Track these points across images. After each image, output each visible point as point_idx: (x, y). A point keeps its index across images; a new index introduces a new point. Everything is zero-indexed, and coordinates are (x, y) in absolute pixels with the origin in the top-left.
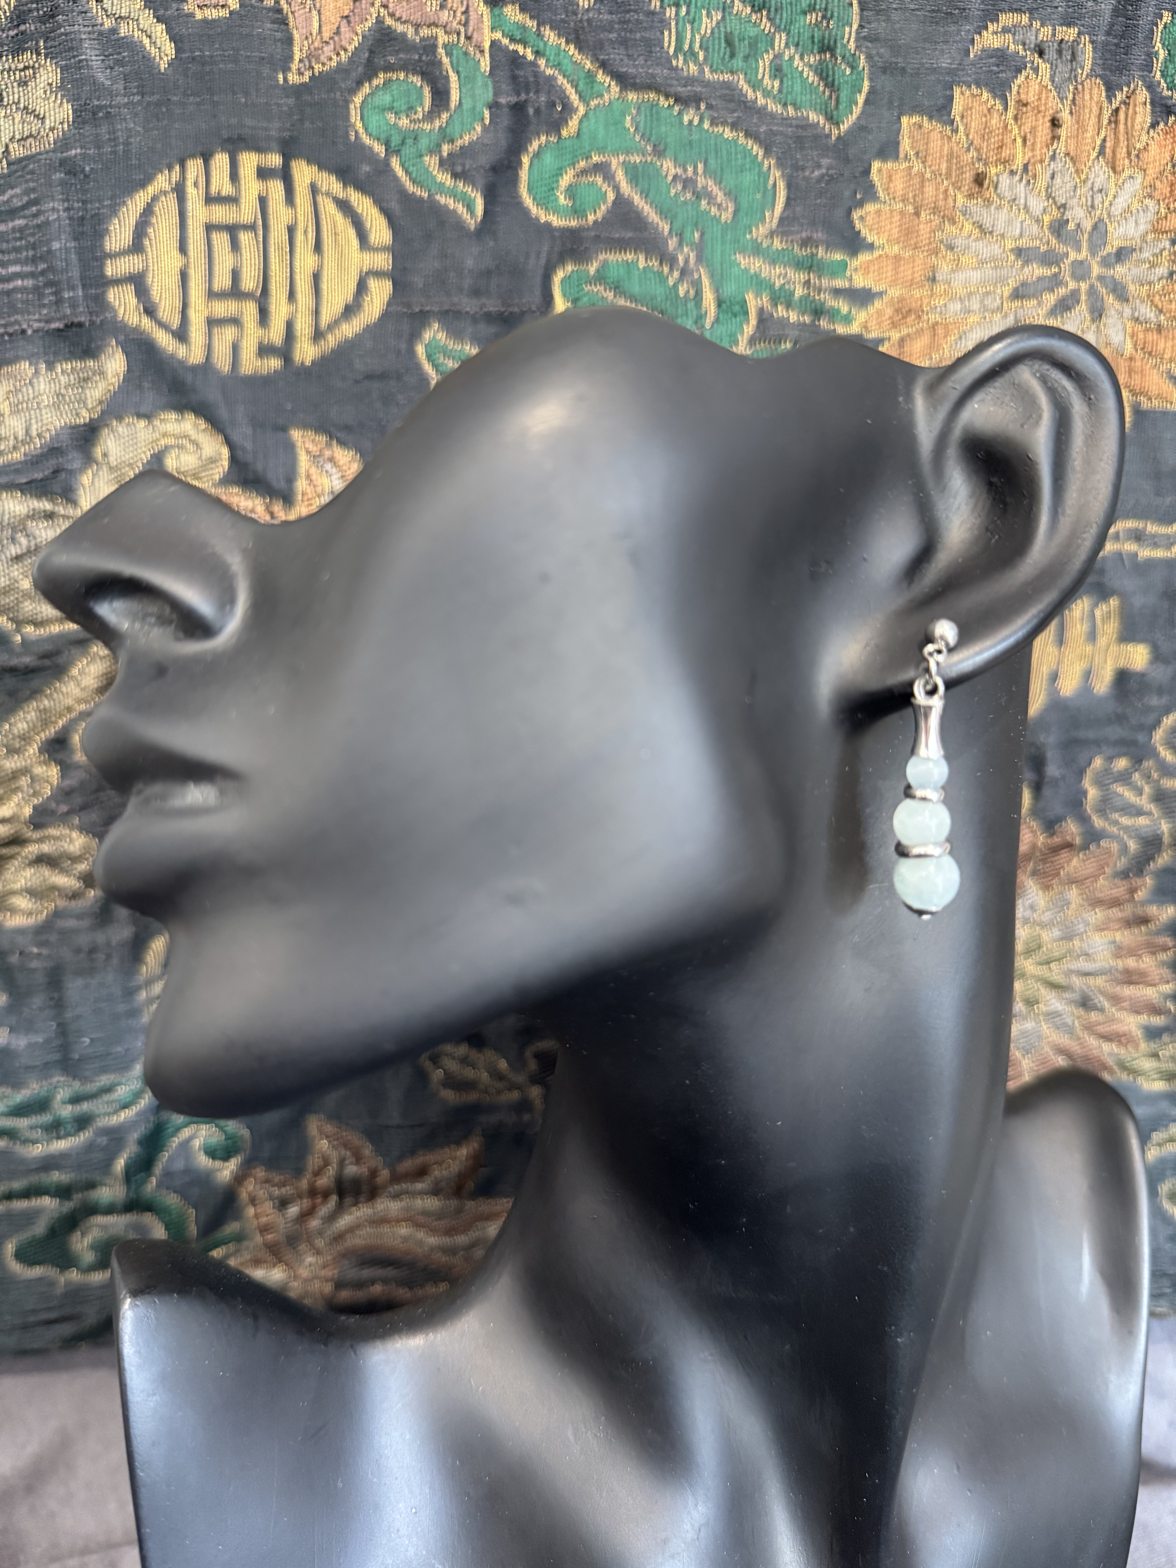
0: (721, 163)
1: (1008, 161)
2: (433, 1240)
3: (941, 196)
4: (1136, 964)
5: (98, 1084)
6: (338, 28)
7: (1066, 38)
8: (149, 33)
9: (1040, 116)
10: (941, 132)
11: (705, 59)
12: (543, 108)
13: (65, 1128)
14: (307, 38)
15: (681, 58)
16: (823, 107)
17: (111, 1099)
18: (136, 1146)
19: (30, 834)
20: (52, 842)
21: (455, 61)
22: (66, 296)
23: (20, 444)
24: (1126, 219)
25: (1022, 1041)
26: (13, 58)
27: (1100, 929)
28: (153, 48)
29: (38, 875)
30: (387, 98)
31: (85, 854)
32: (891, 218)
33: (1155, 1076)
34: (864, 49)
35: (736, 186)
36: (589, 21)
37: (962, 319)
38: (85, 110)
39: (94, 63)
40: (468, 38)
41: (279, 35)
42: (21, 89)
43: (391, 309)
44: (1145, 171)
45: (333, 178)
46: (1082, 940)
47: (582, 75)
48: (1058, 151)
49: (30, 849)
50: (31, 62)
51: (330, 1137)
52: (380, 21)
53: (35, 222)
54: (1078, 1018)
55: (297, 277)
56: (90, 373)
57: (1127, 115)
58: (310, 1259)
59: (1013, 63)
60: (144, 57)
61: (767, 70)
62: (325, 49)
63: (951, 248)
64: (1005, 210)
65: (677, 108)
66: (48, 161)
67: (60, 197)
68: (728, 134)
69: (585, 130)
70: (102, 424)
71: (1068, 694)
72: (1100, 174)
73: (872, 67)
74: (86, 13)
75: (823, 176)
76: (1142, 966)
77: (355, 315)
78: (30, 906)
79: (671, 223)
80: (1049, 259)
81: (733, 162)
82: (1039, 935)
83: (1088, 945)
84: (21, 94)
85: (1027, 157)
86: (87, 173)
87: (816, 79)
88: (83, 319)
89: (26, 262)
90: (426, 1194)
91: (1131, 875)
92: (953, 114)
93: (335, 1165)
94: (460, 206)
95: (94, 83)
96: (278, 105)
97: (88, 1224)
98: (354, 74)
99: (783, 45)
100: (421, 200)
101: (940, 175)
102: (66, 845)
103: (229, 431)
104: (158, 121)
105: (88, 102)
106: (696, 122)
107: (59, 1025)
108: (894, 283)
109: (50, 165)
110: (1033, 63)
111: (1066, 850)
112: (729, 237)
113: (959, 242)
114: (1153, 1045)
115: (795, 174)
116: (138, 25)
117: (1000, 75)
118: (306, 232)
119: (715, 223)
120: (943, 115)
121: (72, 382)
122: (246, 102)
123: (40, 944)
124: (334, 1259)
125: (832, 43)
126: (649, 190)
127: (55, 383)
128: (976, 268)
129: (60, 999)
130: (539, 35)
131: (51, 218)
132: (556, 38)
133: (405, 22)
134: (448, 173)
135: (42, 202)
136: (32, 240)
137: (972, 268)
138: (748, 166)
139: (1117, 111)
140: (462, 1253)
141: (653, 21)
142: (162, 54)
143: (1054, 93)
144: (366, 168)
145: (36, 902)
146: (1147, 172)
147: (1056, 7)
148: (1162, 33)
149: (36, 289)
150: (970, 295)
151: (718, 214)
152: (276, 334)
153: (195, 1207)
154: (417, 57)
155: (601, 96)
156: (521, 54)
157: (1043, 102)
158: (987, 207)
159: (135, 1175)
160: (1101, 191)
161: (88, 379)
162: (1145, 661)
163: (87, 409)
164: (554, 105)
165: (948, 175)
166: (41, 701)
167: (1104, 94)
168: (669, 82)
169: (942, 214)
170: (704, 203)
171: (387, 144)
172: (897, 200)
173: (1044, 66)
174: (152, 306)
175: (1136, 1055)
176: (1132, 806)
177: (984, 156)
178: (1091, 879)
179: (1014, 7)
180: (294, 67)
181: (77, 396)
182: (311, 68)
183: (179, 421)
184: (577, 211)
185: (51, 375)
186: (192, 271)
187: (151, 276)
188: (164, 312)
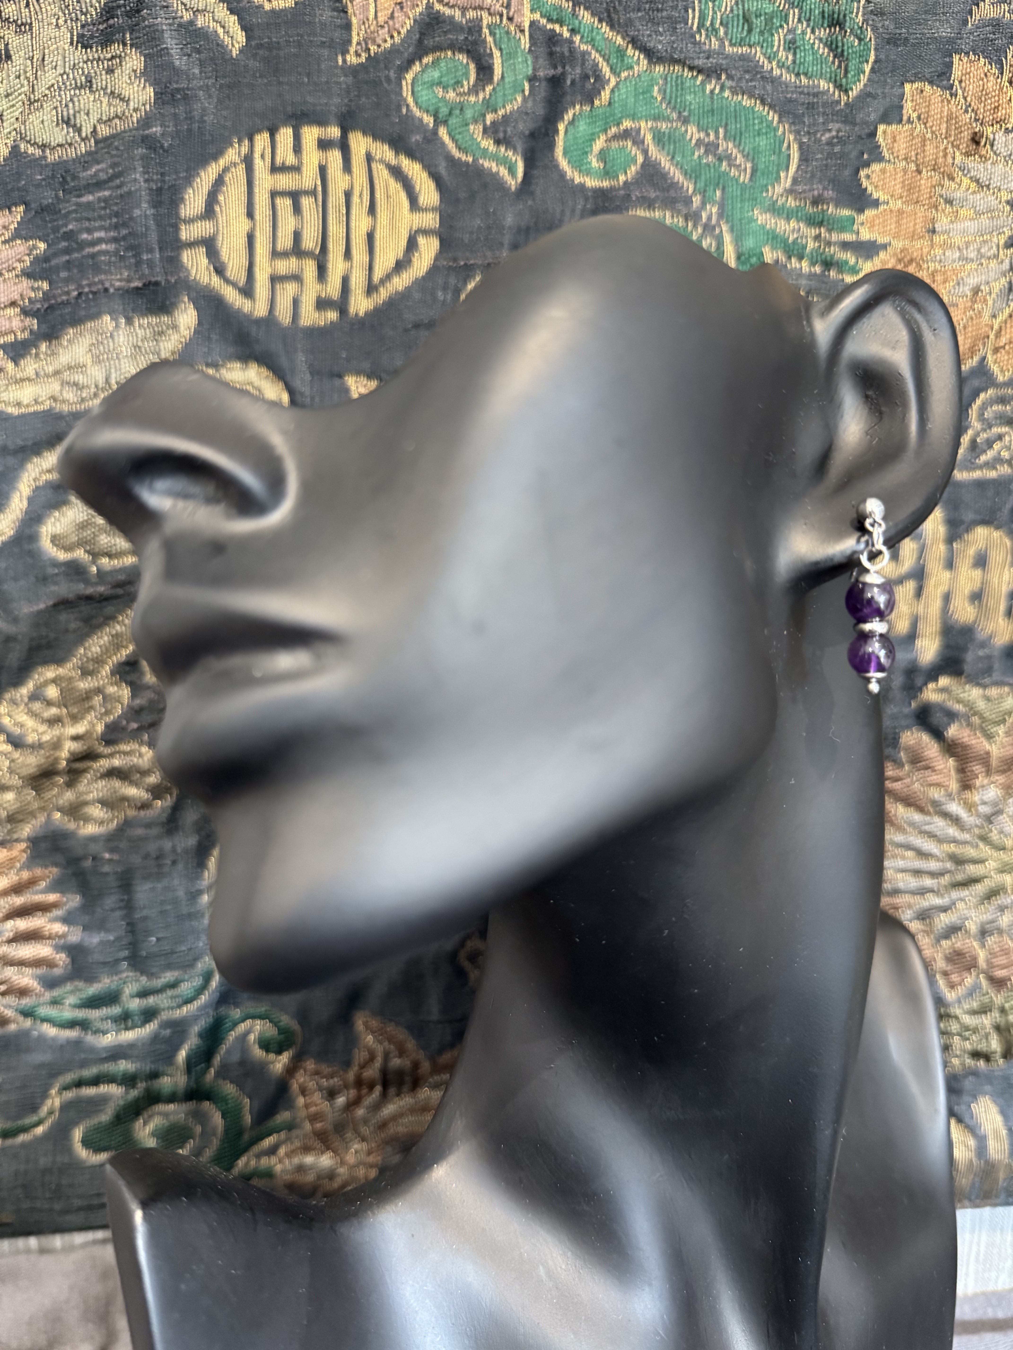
0: (740, 128)
1: (1003, 121)
3: (941, 154)
5: (163, 980)
6: (393, 13)
8: (223, 24)
10: (941, 96)
11: (725, 34)
12: (578, 80)
13: (133, 1020)
14: (364, 23)
15: (703, 33)
16: (833, 75)
17: (174, 995)
18: (197, 1039)
19: (102, 749)
20: (123, 757)
21: (498, 40)
22: (145, 258)
23: (100, 391)
26: (103, 48)
28: (226, 37)
29: (109, 787)
30: (435, 75)
31: (153, 768)
32: (895, 175)
34: (871, 22)
35: (754, 149)
36: (620, 0)
37: (960, 266)
38: (166, 93)
39: (174, 51)
40: (510, 19)
41: (338, 22)
42: (108, 76)
43: (438, 264)
47: (613, 50)
49: (102, 763)
50: (118, 52)
51: (375, 1031)
52: (429, 6)
53: (119, 192)
56: (164, 327)
58: (356, 1146)
60: (218, 45)
61: (782, 42)
62: (380, 32)
63: (949, 202)
64: (1001, 166)
65: (700, 78)
66: (131, 138)
67: (141, 169)
68: (746, 101)
69: (616, 97)
73: (876, 38)
74: (167, 7)
75: (833, 137)
78: (102, 815)
79: (695, 183)
81: (751, 127)
84: (109, 80)
86: (166, 148)
87: (826, 50)
88: (159, 279)
89: (109, 228)
92: (952, 79)
93: (381, 1058)
94: (503, 169)
95: (173, 68)
96: (338, 83)
97: (150, 1113)
98: (406, 55)
99: (796, 20)
100: (467, 164)
101: (940, 135)
102: (135, 760)
103: (289, 378)
104: (229, 100)
105: (168, 85)
106: (717, 91)
107: (128, 924)
108: (896, 236)
109: (133, 141)
112: (747, 195)
113: (958, 196)
115: (807, 137)
116: (213, 17)
117: (997, 42)
119: (734, 182)
120: (942, 80)
121: (148, 336)
122: (309, 81)
123: (111, 851)
124: (378, 1146)
125: (841, 16)
126: (674, 153)
127: (132, 336)
128: (973, 219)
129: (130, 901)
130: (574, 14)
131: (132, 189)
132: (590, 17)
133: (453, 7)
134: (491, 140)
135: (125, 174)
136: (115, 208)
137: (970, 219)
138: (764, 131)
141: (678, 1)
142: (234, 42)
144: (416, 137)
145: (107, 812)
149: (118, 253)
150: (967, 244)
152: (333, 288)
153: (250, 1097)
154: (463, 37)
155: (631, 68)
156: (558, 32)
158: (984, 163)
159: (196, 1066)
161: (162, 332)
164: (587, 77)
165: (948, 135)
166: (114, 627)
168: (692, 55)
169: (942, 170)
170: (724, 164)
171: (436, 116)
172: (900, 158)
177: (981, 117)
180: (352, 50)
181: (152, 348)
182: (368, 50)
183: (243, 370)
184: (607, 173)
185: (130, 329)
186: (258, 234)
187: (221, 239)
188: (232, 271)
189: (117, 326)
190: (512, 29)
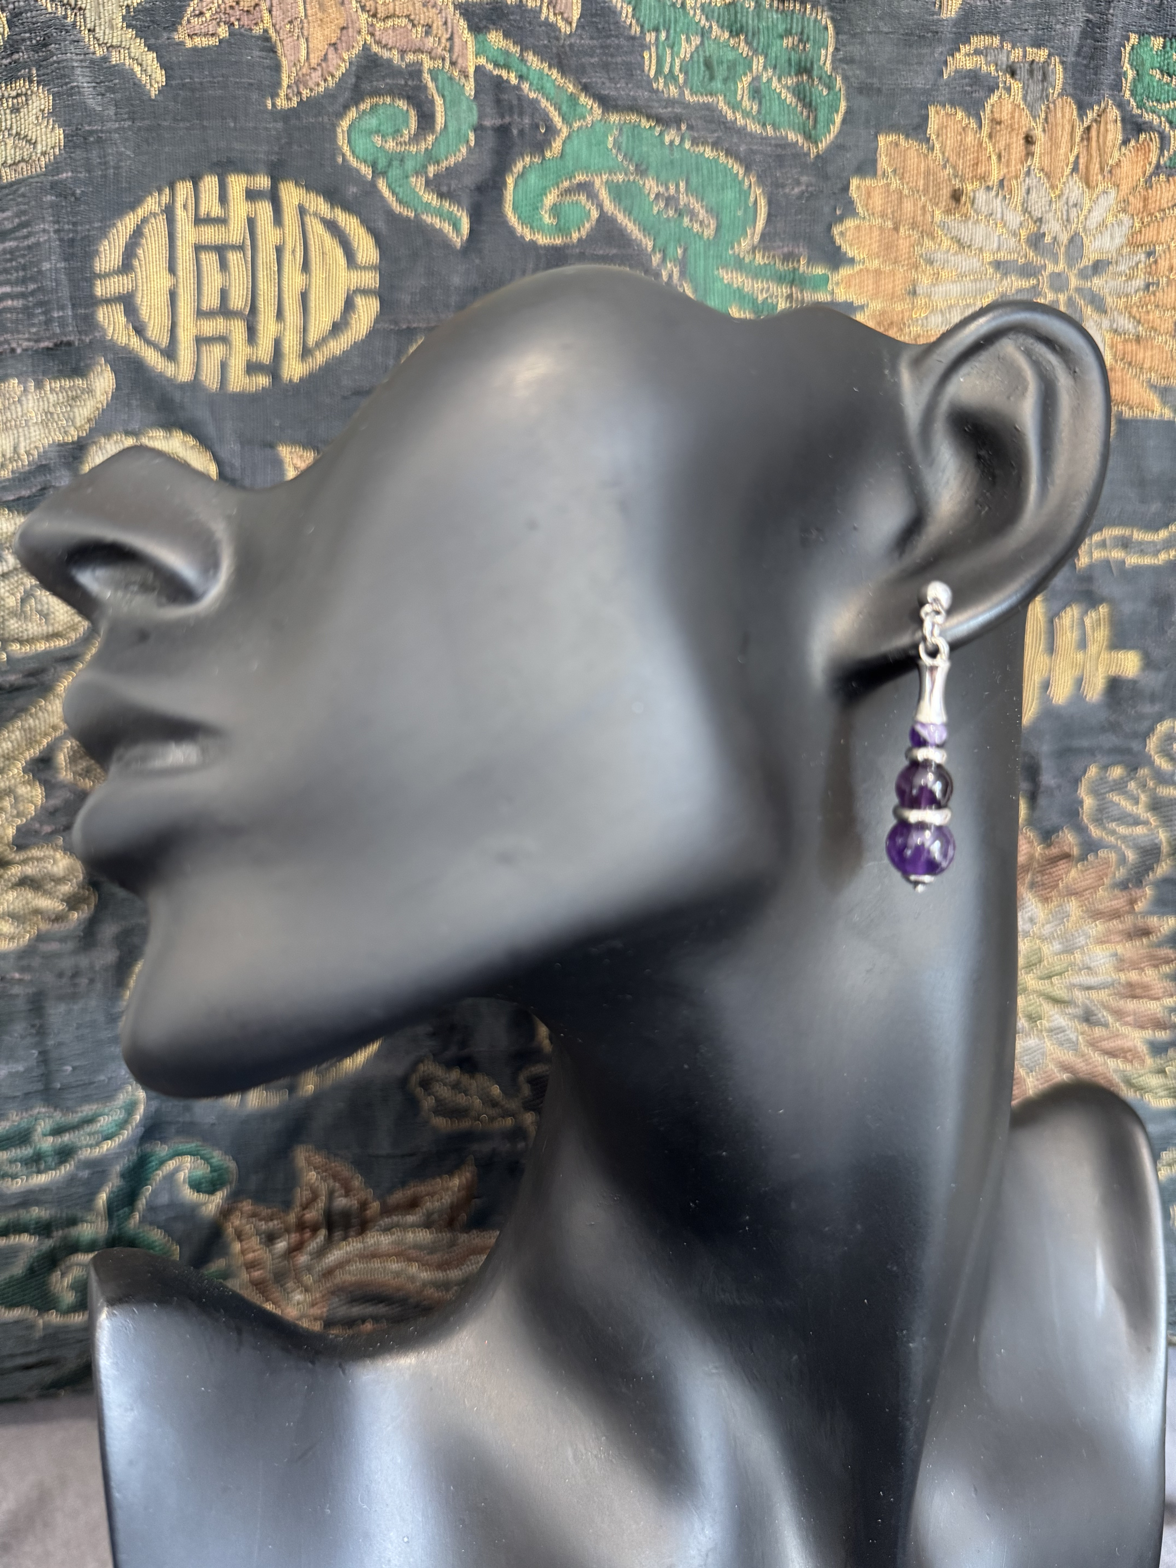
0: (703, 181)
1: (984, 177)
2: (425, 1275)
3: (919, 212)
4: (1139, 977)
5: (80, 1114)
6: (326, 55)
7: (1037, 60)
8: (140, 61)
9: (1014, 134)
10: (917, 150)
11: (685, 82)
12: (527, 130)
13: (45, 1162)
14: (295, 65)
15: (661, 80)
16: (802, 126)
17: (93, 1130)
18: (118, 1179)
19: (13, 855)
20: (36, 863)
21: (440, 86)
22: (56, 315)
23: (8, 462)
24: (1101, 233)
25: (1025, 1058)
26: (6, 85)
27: (1101, 941)
28: (144, 76)
29: (21, 898)
30: (373, 122)
31: (69, 875)
32: (870, 233)
33: (1163, 1093)
34: (840, 71)
35: (718, 203)
36: (571, 45)
38: (77, 135)
39: (86, 89)
40: (453, 64)
41: (267, 62)
42: (13, 116)
43: (379, 326)
44: (1118, 186)
45: (321, 200)
46: (1083, 953)
47: (565, 98)
48: (1032, 167)
49: (13, 871)
50: (24, 90)
51: (319, 1168)
52: (366, 48)
53: (26, 243)
54: (1082, 1034)
55: (286, 296)
56: (79, 392)
57: (1098, 133)
58: (298, 1297)
59: (986, 83)
60: (135, 84)
61: (746, 92)
62: (313, 75)
63: (930, 262)
64: (982, 225)
65: (658, 128)
66: (39, 184)
67: (51, 218)
68: (709, 153)
69: (568, 149)
70: (90, 442)
71: (1060, 702)
72: (1075, 189)
73: (847, 89)
74: (78, 42)
75: (803, 193)
76: (1146, 979)
77: (342, 332)
78: (12, 930)
79: (654, 240)
80: (1028, 271)
81: (714, 181)
82: (1040, 949)
83: (1090, 959)
84: (14, 120)
85: (1002, 173)
86: (78, 196)
87: (794, 100)
88: (72, 338)
89: (17, 283)
90: (418, 1226)
91: (1130, 886)
92: (928, 132)
93: (324, 1198)
94: (447, 225)
95: (86, 109)
96: (266, 129)
97: (68, 1263)
98: (342, 100)
99: (760, 68)
100: (408, 219)
101: (918, 191)
102: (49, 866)
103: (217, 448)
104: (148, 145)
105: (79, 127)
106: (677, 142)
107: (40, 1053)
108: (875, 296)
109: (41, 188)
110: (1005, 83)
111: (1064, 861)
112: (712, 252)
113: (939, 256)
114: (1159, 1061)
115: (775, 192)
116: (129, 53)
117: (974, 95)
118: (294, 251)
119: (697, 239)
120: (919, 134)
121: (61, 401)
122: (235, 126)
123: (22, 970)
124: (323, 1296)
125: (809, 65)
126: (632, 208)
127: (43, 401)
128: (955, 282)
129: (41, 1026)
130: (522, 60)
131: (41, 240)
132: (539, 63)
133: (390, 49)
134: (434, 194)
135: (33, 224)
136: (22, 261)
137: (952, 282)
138: (729, 184)
139: (1088, 129)
140: (455, 1288)
141: (633, 46)
142: (153, 81)
143: (1027, 111)
144: (353, 190)
145: (18, 926)
146: (1121, 187)
147: (1026, 30)
148: (1130, 54)
149: (26, 309)
150: (950, 307)
151: (700, 231)
152: (264, 352)
153: (179, 1243)
154: (403, 82)
155: (584, 118)
156: (505, 78)
157: (1016, 120)
158: (965, 222)
159: (118, 1210)
160: (1075, 205)
161: (77, 397)
162: (1136, 669)
163: (76, 428)
164: (537, 127)
165: (926, 191)
166: (26, 720)
167: (1075, 113)
168: (650, 104)
169: (920, 229)
170: (686, 220)
171: (374, 165)
172: (876, 215)
173: (1016, 86)
174: (141, 326)
175: (1142, 1072)
176: (1130, 815)
177: (960, 173)
178: (1089, 891)
179: (985, 29)
180: (282, 93)
181: (66, 415)
182: (299, 93)
183: (165, 438)
184: (561, 229)
185: (40, 393)
186: (181, 291)
187: (140, 296)
188: (153, 331)
189: (25, 390)
190: (456, 74)
